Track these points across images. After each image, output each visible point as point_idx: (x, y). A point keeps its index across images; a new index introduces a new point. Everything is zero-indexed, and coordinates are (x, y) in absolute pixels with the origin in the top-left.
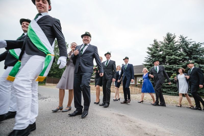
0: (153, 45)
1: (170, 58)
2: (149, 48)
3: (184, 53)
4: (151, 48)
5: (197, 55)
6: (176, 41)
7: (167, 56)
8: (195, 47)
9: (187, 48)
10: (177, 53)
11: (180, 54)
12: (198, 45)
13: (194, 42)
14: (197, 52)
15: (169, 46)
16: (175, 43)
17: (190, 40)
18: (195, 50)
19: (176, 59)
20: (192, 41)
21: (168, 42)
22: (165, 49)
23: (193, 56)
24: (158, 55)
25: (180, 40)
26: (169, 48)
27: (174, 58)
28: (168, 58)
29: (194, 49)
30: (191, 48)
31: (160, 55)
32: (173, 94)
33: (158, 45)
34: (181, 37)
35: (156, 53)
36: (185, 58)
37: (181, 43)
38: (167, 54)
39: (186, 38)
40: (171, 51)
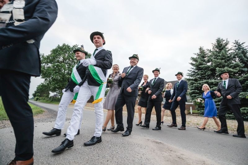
0: (198, 55)
2: (193, 59)
3: (240, 64)
4: (196, 58)
6: (229, 48)
7: (217, 69)
9: (245, 57)
10: (232, 64)
11: (235, 65)
15: (220, 55)
21: (219, 50)
22: (214, 58)
24: (205, 66)
25: (235, 46)
26: (221, 58)
28: (219, 70)
31: (207, 67)
33: (205, 55)
35: (203, 65)
36: (242, 70)
38: (217, 66)
39: (243, 44)
40: (223, 61)
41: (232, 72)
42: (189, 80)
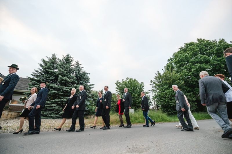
0: (50, 60)
1: (62, 78)
2: (44, 61)
3: (74, 77)
4: (47, 62)
5: (83, 81)
6: (73, 64)
7: (60, 76)
8: (83, 75)
9: (78, 73)
10: (70, 76)
12: (86, 74)
13: (84, 71)
14: (84, 79)
15: (66, 66)
16: (71, 65)
17: (82, 68)
18: (83, 78)
19: (67, 81)
20: (83, 69)
22: (61, 67)
23: (80, 81)
24: (52, 71)
25: (76, 65)
26: (65, 69)
27: (66, 79)
29: (83, 76)
30: (81, 75)
32: (54, 117)
33: (55, 62)
34: (77, 63)
35: (50, 69)
36: (74, 82)
37: (76, 68)
38: (60, 74)
39: (80, 65)
40: (66, 71)
41: (68, 81)
42: (32, 80)
